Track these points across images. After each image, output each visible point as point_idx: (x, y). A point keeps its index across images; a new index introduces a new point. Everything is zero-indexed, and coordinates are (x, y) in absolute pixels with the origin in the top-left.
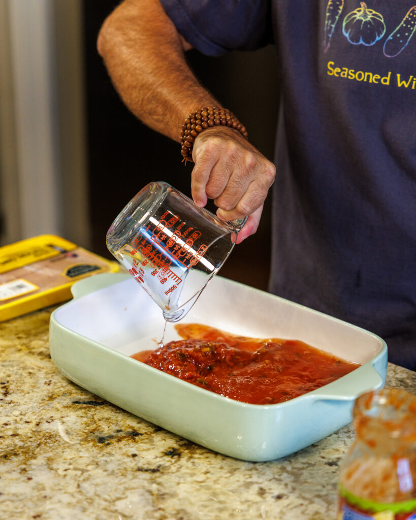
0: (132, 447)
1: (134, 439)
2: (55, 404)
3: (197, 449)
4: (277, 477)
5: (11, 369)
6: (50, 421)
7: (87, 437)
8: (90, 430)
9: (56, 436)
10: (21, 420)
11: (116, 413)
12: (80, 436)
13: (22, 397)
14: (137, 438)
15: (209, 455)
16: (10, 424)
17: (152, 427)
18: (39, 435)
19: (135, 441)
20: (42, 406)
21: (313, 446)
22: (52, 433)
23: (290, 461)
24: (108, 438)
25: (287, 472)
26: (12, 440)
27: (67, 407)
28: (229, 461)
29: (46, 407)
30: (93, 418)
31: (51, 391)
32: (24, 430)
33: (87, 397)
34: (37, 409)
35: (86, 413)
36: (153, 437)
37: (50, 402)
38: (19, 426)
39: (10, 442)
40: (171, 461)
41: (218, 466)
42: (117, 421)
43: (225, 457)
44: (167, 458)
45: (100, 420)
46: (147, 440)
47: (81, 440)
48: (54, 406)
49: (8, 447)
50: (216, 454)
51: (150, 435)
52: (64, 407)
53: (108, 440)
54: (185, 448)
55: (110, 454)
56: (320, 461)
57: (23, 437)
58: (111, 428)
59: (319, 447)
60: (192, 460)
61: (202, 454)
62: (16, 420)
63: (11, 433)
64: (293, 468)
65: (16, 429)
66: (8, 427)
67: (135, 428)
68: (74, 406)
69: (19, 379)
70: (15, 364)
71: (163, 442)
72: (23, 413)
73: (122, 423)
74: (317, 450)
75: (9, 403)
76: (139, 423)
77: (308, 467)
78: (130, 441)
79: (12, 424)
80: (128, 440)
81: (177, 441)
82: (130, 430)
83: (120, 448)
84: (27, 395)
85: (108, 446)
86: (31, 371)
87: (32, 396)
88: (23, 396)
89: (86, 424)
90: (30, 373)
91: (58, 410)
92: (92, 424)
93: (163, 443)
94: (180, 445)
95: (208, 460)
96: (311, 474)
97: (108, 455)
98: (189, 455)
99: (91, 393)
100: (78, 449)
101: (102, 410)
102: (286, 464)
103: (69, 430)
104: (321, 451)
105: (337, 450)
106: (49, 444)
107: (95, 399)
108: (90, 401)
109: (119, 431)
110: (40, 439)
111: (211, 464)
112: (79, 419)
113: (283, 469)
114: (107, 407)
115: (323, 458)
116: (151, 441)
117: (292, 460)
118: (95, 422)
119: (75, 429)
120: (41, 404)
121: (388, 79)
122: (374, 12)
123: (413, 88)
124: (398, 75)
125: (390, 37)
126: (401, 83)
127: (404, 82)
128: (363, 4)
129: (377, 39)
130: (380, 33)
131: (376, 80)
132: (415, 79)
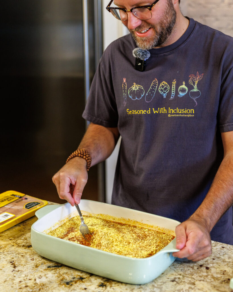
0: (83, 285)
1: (82, 281)
2: (39, 269)
3: (112, 282)
4: (152, 290)
5: (13, 255)
6: (40, 277)
8: (61, 279)
9: (46, 284)
10: (26, 278)
11: (69, 270)
12: (57, 283)
13: (23, 268)
14: (83, 280)
15: (118, 284)
16: (22, 281)
17: (88, 274)
19: (83, 282)
21: (162, 274)
22: (44, 283)
23: (155, 282)
24: (70, 282)
25: (155, 287)
26: (26, 289)
27: (45, 270)
28: (128, 286)
29: (36, 271)
30: (60, 274)
31: (35, 263)
32: (30, 283)
33: (53, 264)
34: (32, 273)
35: (56, 272)
36: (90, 279)
37: (37, 268)
40: (103, 289)
41: (125, 289)
42: (71, 273)
43: (126, 284)
44: (101, 288)
46: (88, 281)
47: (59, 285)
50: (122, 283)
51: (88, 278)
52: (44, 270)
53: (71, 283)
54: (107, 282)
55: (74, 290)
57: (31, 287)
58: (70, 277)
59: (164, 274)
60: (112, 287)
61: (115, 284)
62: (24, 279)
63: (24, 286)
64: (158, 285)
65: (26, 283)
66: (22, 283)
67: (81, 276)
68: (48, 269)
69: (18, 259)
70: (13, 252)
71: (96, 281)
72: (26, 275)
73: (74, 274)
74: (164, 275)
75: (18, 271)
76: (81, 273)
77: (163, 284)
80: (80, 282)
81: (102, 279)
82: (79, 277)
84: (25, 266)
85: (72, 286)
86: (22, 255)
88: (23, 267)
89: (58, 276)
90: (22, 256)
91: (42, 272)
94: (104, 281)
95: (119, 286)
96: (167, 287)
97: (73, 290)
98: (110, 285)
99: (54, 261)
100: (59, 289)
101: (62, 269)
102: (153, 283)
103: (51, 281)
104: (166, 276)
105: (173, 274)
106: (44, 288)
107: (57, 264)
108: (55, 265)
109: (74, 278)
110: (39, 287)
111: (121, 288)
112: (53, 275)
113: (153, 286)
114: (64, 267)
115: (168, 279)
116: (90, 281)
117: (156, 281)
118: (61, 275)
119: (53, 280)
120: (33, 270)
121: (150, 111)
122: (139, 86)
123: (160, 113)
124: (153, 109)
125: (147, 94)
126: (155, 111)
127: (156, 111)
128: (134, 84)
129: (142, 96)
130: (142, 94)
131: (145, 112)
132: (160, 109)
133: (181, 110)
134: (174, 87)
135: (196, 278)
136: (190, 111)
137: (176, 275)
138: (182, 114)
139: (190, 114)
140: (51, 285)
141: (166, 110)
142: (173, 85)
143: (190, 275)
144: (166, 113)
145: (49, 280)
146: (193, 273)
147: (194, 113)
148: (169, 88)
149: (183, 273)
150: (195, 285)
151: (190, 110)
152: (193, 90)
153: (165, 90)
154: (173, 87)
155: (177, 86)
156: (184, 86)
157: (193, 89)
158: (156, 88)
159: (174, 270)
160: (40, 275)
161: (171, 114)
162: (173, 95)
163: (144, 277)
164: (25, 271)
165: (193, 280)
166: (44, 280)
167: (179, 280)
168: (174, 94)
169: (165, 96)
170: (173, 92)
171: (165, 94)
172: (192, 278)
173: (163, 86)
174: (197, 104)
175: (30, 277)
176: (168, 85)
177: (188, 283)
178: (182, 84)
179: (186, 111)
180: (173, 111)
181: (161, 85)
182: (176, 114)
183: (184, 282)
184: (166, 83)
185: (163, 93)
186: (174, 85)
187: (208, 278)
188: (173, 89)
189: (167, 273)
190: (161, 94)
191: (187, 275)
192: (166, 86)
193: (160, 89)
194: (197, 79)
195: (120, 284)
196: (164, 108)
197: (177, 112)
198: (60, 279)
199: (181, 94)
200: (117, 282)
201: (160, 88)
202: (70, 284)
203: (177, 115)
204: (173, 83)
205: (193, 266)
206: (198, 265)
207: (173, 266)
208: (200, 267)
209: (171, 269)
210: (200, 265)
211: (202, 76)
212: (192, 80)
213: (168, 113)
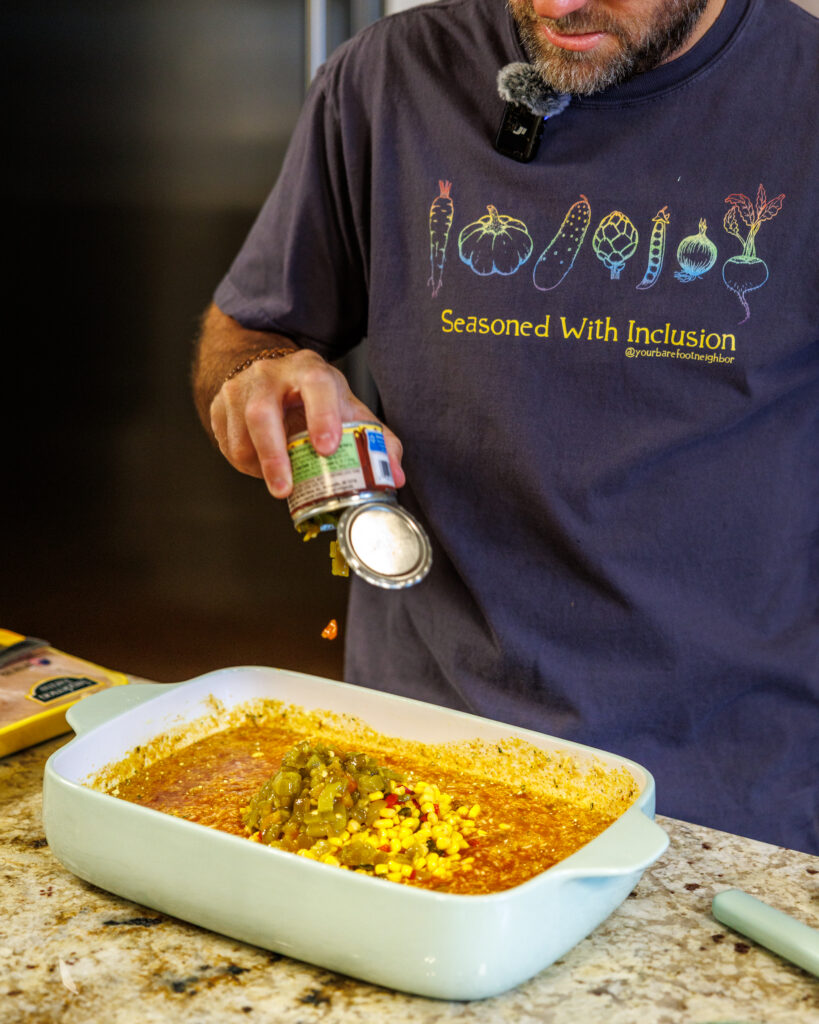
0: (239, 995)
1: (237, 980)
2: (71, 928)
3: (356, 987)
6: (72, 961)
7: (151, 983)
8: (153, 971)
9: (92, 987)
10: (17, 963)
11: (189, 936)
12: (137, 984)
13: (7, 922)
14: (241, 977)
15: (380, 996)
17: (263, 956)
18: (61, 990)
19: (239, 984)
20: (49, 936)
21: (558, 963)
22: (84, 983)
23: (526, 994)
24: (189, 983)
25: (527, 1013)
26: (13, 1003)
27: (95, 933)
28: (418, 1004)
29: (58, 936)
30: (151, 949)
31: (58, 906)
32: (30, 981)
33: (127, 911)
34: (42, 941)
35: (135, 942)
36: (270, 973)
37: (61, 927)
38: (17, 975)
39: (11, 1006)
40: (317, 1014)
41: (404, 1014)
42: (195, 950)
43: (411, 996)
44: (309, 1009)
45: (163, 951)
46: (261, 980)
47: (142, 991)
48: (72, 932)
49: (9, 1017)
50: (393, 992)
51: (263, 970)
52: (91, 933)
53: (190, 986)
54: (333, 988)
55: (202, 1011)
56: (577, 989)
57: (32, 995)
58: (187, 963)
59: (566, 965)
60: (353, 1008)
61: (367, 995)
62: (8, 966)
63: (6, 989)
64: (536, 1005)
65: (14, 981)
67: (233, 960)
68: (107, 930)
71: (291, 980)
72: (18, 950)
73: (205, 953)
74: (565, 969)
76: (236, 950)
77: (560, 1002)
78: (231, 984)
79: (4, 973)
80: (227, 983)
81: (315, 978)
82: (225, 965)
84: (14, 917)
85: (194, 997)
86: (9, 873)
87: (26, 918)
88: (9, 919)
89: (141, 960)
90: (8, 877)
91: (81, 940)
92: (153, 960)
93: (294, 983)
94: (322, 983)
95: (382, 1005)
96: (571, 1013)
97: (198, 1013)
98: (346, 999)
99: (133, 903)
100: (141, 1007)
101: (161, 932)
102: (520, 999)
103: (113, 974)
104: (573, 971)
105: (599, 967)
106: (85, 1002)
107: (144, 913)
108: (133, 917)
109: (205, 968)
110: (65, 996)
111: (389, 1012)
112: (125, 953)
113: (519, 1008)
114: (169, 925)
115: (581, 982)
116: (270, 982)
117: (530, 991)
118: (156, 956)
119: (124, 972)
120: (47, 933)
121: (546, 327)
122: (511, 219)
123: (590, 338)
124: (563, 319)
126: (568, 331)
127: (573, 330)
128: (491, 208)
129: (521, 262)
130: (524, 253)
131: (526, 330)
132: (591, 323)
133: (683, 332)
134: (660, 239)
135: (692, 983)
136: (719, 338)
137: (613, 970)
138: (685, 349)
139: (718, 351)
140: (112, 989)
141: (615, 330)
142: (655, 231)
143: (668, 970)
144: (615, 339)
145: (103, 969)
146: (683, 964)
147: (733, 348)
148: (637, 242)
149: (640, 964)
150: (687, 1012)
151: (722, 338)
152: (740, 258)
153: (619, 249)
154: (653, 239)
155: (675, 234)
156: (701, 239)
157: (740, 254)
158: (584, 235)
159: (607, 950)
160: (73, 954)
161: (641, 346)
162: (654, 269)
163: (483, 971)
164: (16, 935)
165: (678, 991)
166: (86, 970)
167: (622, 988)
168: (658, 265)
169: (615, 270)
171: (620, 263)
172: (674, 983)
173: (610, 232)
174: (748, 314)
175: (31, 959)
176: (634, 229)
177: (660, 1003)
178: (695, 231)
179: (704, 341)
180: (650, 337)
181: (602, 226)
182: (662, 347)
183: (644, 997)
184: (627, 221)
185: (608, 258)
186: (661, 232)
187: (739, 984)
188: (652, 247)
189: (578, 962)
190: (602, 262)
191: (658, 973)
192: (624, 233)
193: (597, 242)
194: (756, 215)
195: (385, 997)
196: (608, 319)
197: (666, 342)
198: (149, 970)
199: (690, 271)
200: (374, 989)
201: (600, 235)
203: (666, 354)
204: (658, 221)
205: (686, 938)
206: (706, 936)
207: (603, 935)
208: (711, 942)
209: (597, 947)
210: (713, 934)
211: (778, 204)
212: (737, 215)
213: (623, 343)
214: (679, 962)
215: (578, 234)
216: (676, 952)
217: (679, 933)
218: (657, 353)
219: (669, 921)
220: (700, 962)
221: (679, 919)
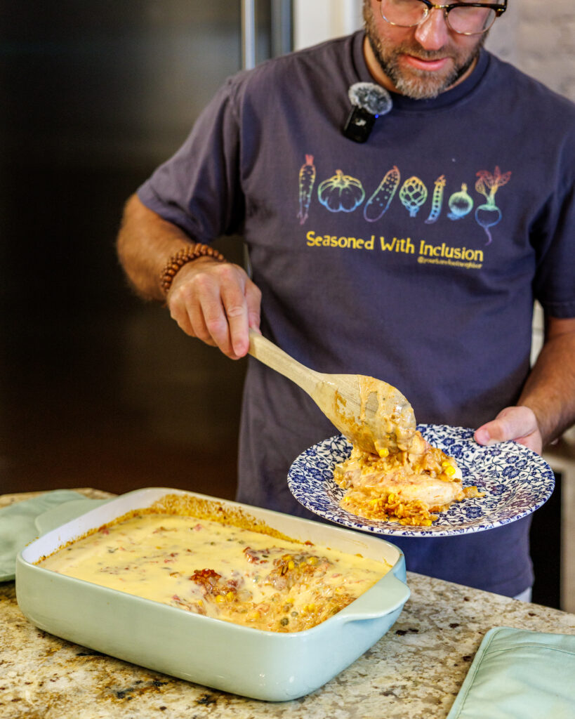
0: (158, 699)
1: (159, 690)
2: (56, 659)
6: (54, 679)
7: (103, 693)
8: (105, 685)
9: (66, 696)
10: (19, 682)
12: (94, 693)
13: (15, 655)
14: (161, 688)
16: (8, 688)
18: (46, 697)
19: (160, 692)
20: (41, 663)
22: (61, 693)
24: (127, 692)
25: (341, 708)
26: (15, 707)
27: (70, 661)
29: (47, 664)
30: (106, 671)
35: (95, 666)
37: (50, 657)
38: (19, 689)
39: (13, 708)
40: (207, 711)
44: (202, 707)
45: (113, 672)
46: (174, 691)
47: (97, 698)
48: (55, 661)
49: (11, 715)
52: (68, 661)
53: (128, 694)
54: (219, 694)
56: (373, 692)
57: (27, 701)
58: (128, 679)
59: (368, 676)
60: (230, 706)
62: (13, 683)
63: (11, 698)
64: (347, 703)
65: (16, 693)
66: (6, 692)
68: (78, 659)
69: (6, 634)
72: (21, 673)
74: (367, 679)
77: (362, 700)
78: (154, 692)
79: (10, 688)
80: (152, 692)
82: (152, 680)
83: (145, 702)
84: (20, 652)
85: (130, 701)
86: (19, 623)
87: (27, 652)
88: (16, 653)
89: (98, 678)
90: (18, 626)
91: (61, 666)
92: (105, 678)
95: (253, 707)
96: (367, 708)
97: (132, 713)
98: (226, 701)
100: (95, 708)
103: (80, 687)
104: (372, 680)
105: (389, 678)
106: (60, 705)
109: (138, 682)
110: (48, 701)
112: (89, 675)
113: (335, 705)
115: (376, 688)
116: (179, 690)
117: (343, 694)
118: (108, 675)
119: (86, 685)
120: (40, 661)
121: (372, 243)
122: (351, 179)
123: (397, 250)
124: (382, 238)
125: (370, 202)
126: (385, 246)
127: (388, 245)
128: (339, 172)
129: (357, 204)
130: (359, 199)
131: (360, 245)
132: (398, 241)
133: (452, 249)
134: (439, 194)
135: (447, 687)
136: (473, 254)
137: (397, 680)
139: (473, 261)
140: (79, 696)
141: (412, 246)
142: (436, 189)
143: (433, 679)
144: (413, 252)
145: (74, 684)
146: (442, 675)
147: (483, 259)
148: (426, 195)
149: (415, 676)
150: (441, 705)
151: (475, 253)
152: (485, 206)
153: (415, 199)
154: (435, 194)
155: (448, 192)
156: (463, 194)
157: (486, 204)
158: (395, 190)
159: (395, 667)
160: (56, 674)
161: (427, 256)
162: (435, 211)
165: (437, 693)
166: (63, 686)
167: (402, 691)
168: (438, 209)
169: (413, 211)
170: (437, 206)
171: (416, 207)
172: (436, 687)
173: (411, 189)
174: (490, 239)
175: (28, 678)
176: (424, 188)
177: (425, 700)
178: (460, 190)
179: (464, 255)
181: (406, 185)
182: (440, 258)
183: (415, 696)
184: (421, 183)
185: (409, 204)
186: (440, 190)
188: (435, 199)
189: (376, 675)
190: (405, 206)
191: (426, 681)
192: (418, 190)
194: (494, 182)
196: (409, 240)
197: (442, 255)
198: (103, 684)
199: (457, 213)
201: (405, 190)
202: (127, 697)
203: (443, 262)
204: (437, 184)
205: (446, 658)
206: (459, 658)
207: (394, 657)
208: (462, 660)
209: (389, 665)
210: (464, 655)
211: (507, 176)
212: (484, 183)
213: (417, 254)
214: (440, 674)
215: (392, 189)
216: (439, 668)
217: (442, 655)
218: (436, 261)
219: (437, 648)
220: (454, 674)
221: (444, 647)
